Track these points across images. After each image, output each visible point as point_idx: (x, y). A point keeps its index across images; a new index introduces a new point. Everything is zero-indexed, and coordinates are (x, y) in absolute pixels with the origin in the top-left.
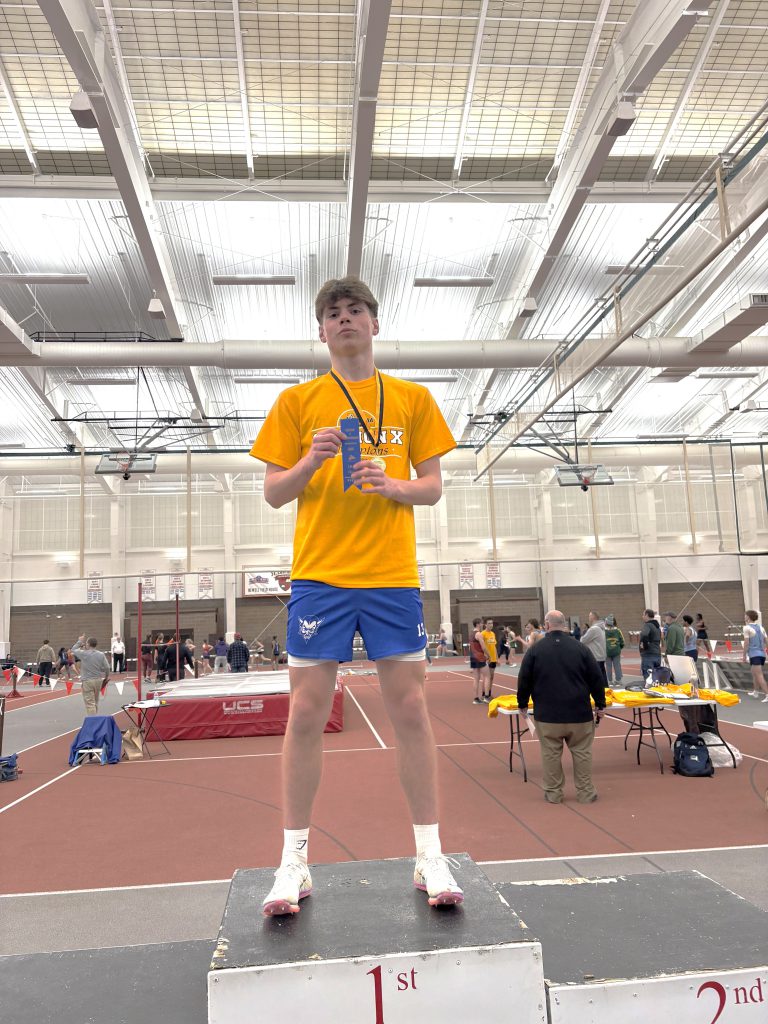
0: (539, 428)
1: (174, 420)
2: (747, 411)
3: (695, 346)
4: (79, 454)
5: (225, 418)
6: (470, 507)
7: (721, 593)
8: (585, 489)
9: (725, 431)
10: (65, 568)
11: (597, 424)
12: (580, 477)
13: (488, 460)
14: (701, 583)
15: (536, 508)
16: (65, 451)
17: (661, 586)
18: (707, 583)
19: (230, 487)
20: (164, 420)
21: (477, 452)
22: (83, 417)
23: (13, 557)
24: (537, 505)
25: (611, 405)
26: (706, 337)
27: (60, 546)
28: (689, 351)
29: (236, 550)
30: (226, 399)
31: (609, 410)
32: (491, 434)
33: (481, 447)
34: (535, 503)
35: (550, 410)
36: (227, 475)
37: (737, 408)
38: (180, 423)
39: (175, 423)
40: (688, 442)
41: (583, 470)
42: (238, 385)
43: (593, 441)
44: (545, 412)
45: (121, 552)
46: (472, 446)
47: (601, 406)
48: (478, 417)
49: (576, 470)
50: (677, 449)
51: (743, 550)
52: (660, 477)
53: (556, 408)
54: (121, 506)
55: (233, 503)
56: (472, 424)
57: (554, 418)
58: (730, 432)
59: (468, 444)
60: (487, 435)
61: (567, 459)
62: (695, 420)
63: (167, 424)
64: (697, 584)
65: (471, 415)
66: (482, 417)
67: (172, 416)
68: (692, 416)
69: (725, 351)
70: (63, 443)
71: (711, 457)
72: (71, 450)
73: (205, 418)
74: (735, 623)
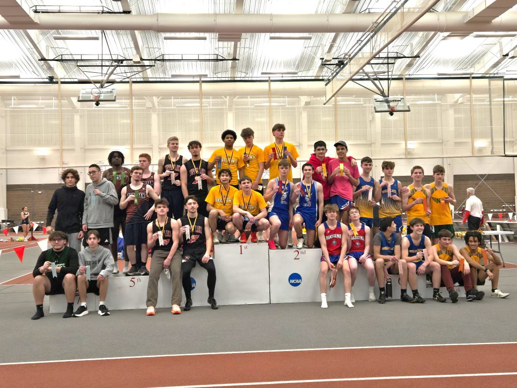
0: (368, 69)
1: (122, 61)
2: (513, 57)
3: (469, 19)
4: (57, 83)
5: (155, 60)
6: (324, 119)
7: (499, 182)
8: (391, 114)
9: (501, 70)
10: (43, 159)
11: (410, 65)
12: (389, 106)
13: (332, 91)
14: (485, 175)
15: (371, 121)
16: (47, 80)
17: (455, 176)
18: (489, 175)
19: (156, 104)
20: (116, 61)
21: (326, 85)
22: (60, 58)
23: (7, 150)
24: (371, 119)
25: (419, 53)
26: (476, 13)
27: (39, 143)
28: (465, 22)
29: (160, 148)
30: (155, 45)
31: (417, 56)
32: (335, 73)
33: (329, 81)
34: (370, 118)
35: (377, 56)
36: (154, 97)
37: (507, 55)
38: (125, 63)
39: (122, 63)
40: (473, 78)
41: (391, 101)
42: (165, 41)
43: (407, 77)
44: (374, 57)
45: (81, 148)
46: (323, 80)
47: (413, 52)
48: (326, 61)
49: (387, 102)
50: (466, 82)
51: (507, 153)
52: (458, 100)
53: (381, 55)
54: (81, 117)
55: (158, 115)
56: (323, 65)
57: (381, 61)
58: (504, 71)
59: (321, 78)
60: (332, 74)
61: (382, 94)
62: (482, 61)
63: (116, 64)
64: (482, 176)
65: (322, 59)
66: (330, 61)
67: (120, 58)
68: (480, 59)
69: (490, 22)
70: (45, 76)
71: (490, 89)
72: (51, 80)
73: (142, 59)
74: (507, 203)
